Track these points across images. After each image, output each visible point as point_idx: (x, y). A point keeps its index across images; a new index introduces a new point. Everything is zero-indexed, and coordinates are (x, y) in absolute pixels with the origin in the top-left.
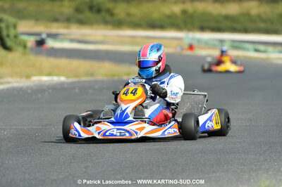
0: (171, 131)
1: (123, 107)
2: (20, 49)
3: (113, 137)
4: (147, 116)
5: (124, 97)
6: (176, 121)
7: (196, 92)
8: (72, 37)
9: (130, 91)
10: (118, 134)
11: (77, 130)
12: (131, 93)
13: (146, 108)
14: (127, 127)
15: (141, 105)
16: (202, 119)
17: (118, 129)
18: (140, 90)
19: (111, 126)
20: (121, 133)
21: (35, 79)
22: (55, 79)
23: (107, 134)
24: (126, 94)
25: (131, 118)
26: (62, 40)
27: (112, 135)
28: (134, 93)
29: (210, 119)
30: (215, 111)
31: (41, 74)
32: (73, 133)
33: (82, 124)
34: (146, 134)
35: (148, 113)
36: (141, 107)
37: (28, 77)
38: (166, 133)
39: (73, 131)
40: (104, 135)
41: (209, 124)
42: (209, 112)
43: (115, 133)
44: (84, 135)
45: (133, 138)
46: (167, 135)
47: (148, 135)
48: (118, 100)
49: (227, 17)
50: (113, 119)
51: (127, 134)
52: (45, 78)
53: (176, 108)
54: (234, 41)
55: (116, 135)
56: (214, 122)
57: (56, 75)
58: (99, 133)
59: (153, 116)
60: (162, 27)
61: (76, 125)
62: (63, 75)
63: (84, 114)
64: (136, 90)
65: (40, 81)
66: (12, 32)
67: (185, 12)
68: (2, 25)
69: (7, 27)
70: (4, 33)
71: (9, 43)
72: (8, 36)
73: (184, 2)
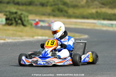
2: (30, 26)
22: (44, 38)
31: (38, 36)
37: (33, 37)
60: (87, 18)
65: (38, 39)
66: (26, 19)
67: (97, 12)
68: (22, 16)
69: (25, 17)
70: (23, 19)
71: (25, 23)
72: (25, 20)
73: (97, 8)
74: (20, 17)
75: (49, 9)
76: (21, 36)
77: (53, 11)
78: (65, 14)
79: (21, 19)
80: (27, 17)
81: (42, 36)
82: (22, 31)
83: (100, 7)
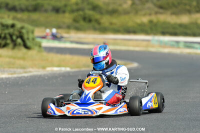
0: (122, 110)
1: (87, 92)
2: (37, 48)
3: (79, 115)
4: (104, 99)
5: (87, 85)
6: (125, 102)
7: (139, 80)
8: (72, 39)
9: (91, 81)
10: (83, 113)
11: (52, 110)
12: (92, 82)
13: (104, 92)
14: (90, 107)
15: (99, 90)
16: (144, 101)
17: (83, 109)
18: (99, 80)
19: (78, 107)
20: (85, 112)
21: (49, 69)
22: (63, 69)
23: (75, 112)
24: (88, 82)
25: (92, 101)
26: (65, 42)
27: (79, 113)
28: (94, 82)
29: (150, 101)
30: (154, 94)
31: (53, 66)
32: (49, 112)
33: (56, 105)
34: (103, 112)
35: (105, 96)
36: (99, 92)
37: (44, 68)
38: (118, 111)
39: (49, 110)
40: (73, 113)
41: (149, 104)
42: (150, 95)
43: (80, 112)
44: (58, 114)
45: (94, 115)
46: (119, 113)
47: (105, 113)
48: (83, 87)
49: (181, 25)
50: (79, 101)
51: (90, 113)
52: (56, 69)
53: (125, 92)
54: (186, 42)
55: (81, 114)
56: (153, 102)
57: (64, 66)
58: (69, 112)
59: (109, 99)
60: (134, 32)
61: (52, 105)
62: (68, 67)
63: (57, 97)
64: (96, 79)
65: (52, 70)
66: (31, 36)
67: (151, 22)
68: (24, 31)
69: (28, 32)
70: (25, 36)
71: (29, 44)
72: (28, 39)
73: (150, 14)
74: (20, 32)
75: (67, 18)
76: (24, 68)
77: (75, 20)
78: (97, 26)
79: (21, 37)
80: (33, 32)
81: (59, 66)
82: (23, 59)
83: (156, 13)
